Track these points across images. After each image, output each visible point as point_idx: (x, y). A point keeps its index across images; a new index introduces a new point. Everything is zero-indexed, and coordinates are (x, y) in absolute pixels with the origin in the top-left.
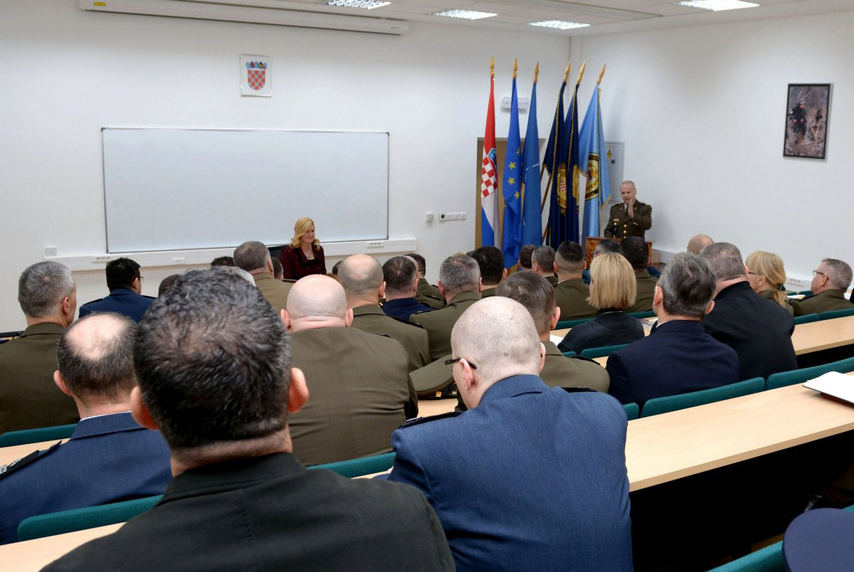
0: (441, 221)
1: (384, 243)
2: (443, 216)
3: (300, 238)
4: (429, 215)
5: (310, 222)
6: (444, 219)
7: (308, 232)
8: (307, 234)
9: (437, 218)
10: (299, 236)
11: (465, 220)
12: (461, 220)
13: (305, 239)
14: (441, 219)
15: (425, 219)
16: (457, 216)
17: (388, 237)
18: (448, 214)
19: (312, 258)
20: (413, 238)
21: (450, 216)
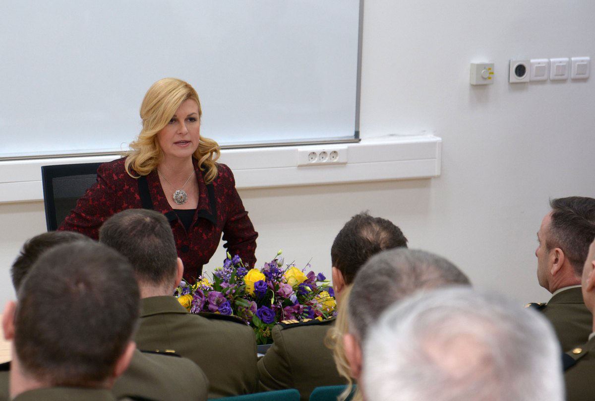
0: (513, 85)
1: (348, 150)
2: (521, 70)
3: (155, 140)
4: (480, 67)
5: (183, 91)
6: (524, 78)
7: (174, 120)
8: (173, 129)
9: (503, 74)
10: (151, 133)
11: (585, 80)
12: (575, 80)
13: (167, 145)
14: (514, 78)
15: (466, 78)
16: (562, 68)
17: (357, 134)
18: (534, 62)
19: (191, 204)
20: (430, 138)
21: (540, 69)
